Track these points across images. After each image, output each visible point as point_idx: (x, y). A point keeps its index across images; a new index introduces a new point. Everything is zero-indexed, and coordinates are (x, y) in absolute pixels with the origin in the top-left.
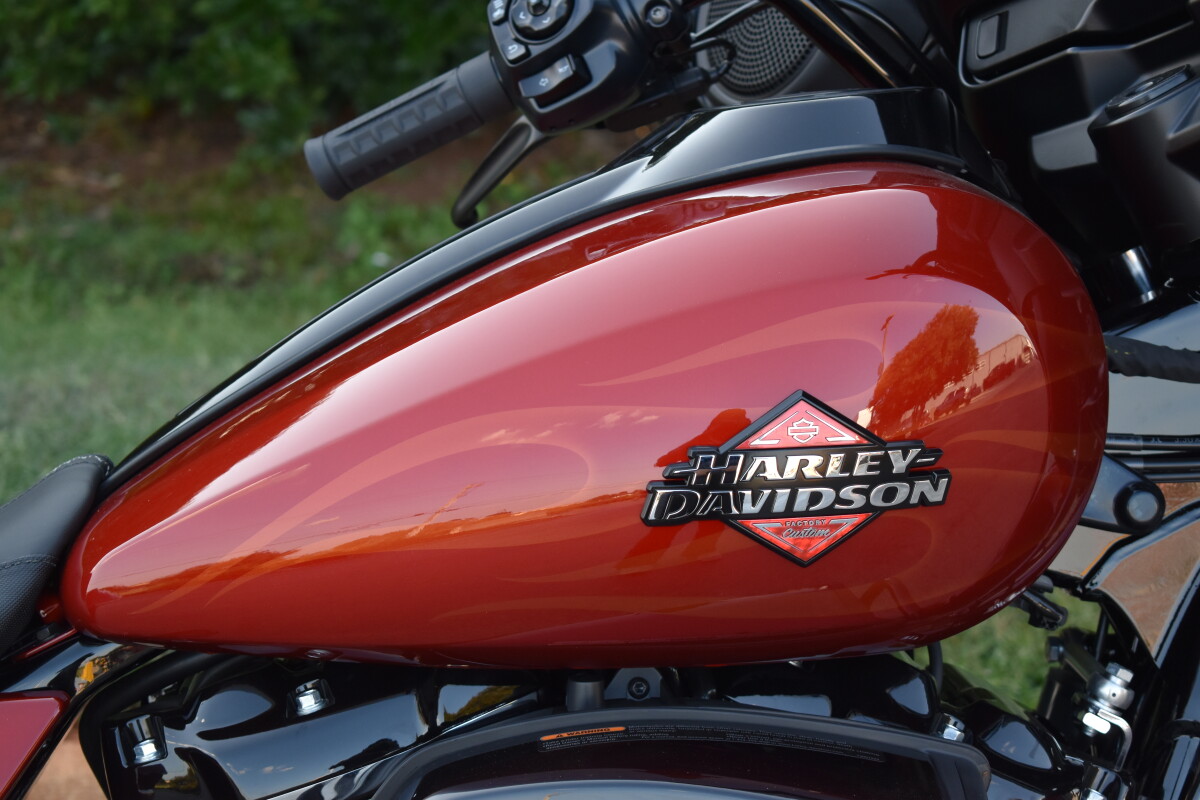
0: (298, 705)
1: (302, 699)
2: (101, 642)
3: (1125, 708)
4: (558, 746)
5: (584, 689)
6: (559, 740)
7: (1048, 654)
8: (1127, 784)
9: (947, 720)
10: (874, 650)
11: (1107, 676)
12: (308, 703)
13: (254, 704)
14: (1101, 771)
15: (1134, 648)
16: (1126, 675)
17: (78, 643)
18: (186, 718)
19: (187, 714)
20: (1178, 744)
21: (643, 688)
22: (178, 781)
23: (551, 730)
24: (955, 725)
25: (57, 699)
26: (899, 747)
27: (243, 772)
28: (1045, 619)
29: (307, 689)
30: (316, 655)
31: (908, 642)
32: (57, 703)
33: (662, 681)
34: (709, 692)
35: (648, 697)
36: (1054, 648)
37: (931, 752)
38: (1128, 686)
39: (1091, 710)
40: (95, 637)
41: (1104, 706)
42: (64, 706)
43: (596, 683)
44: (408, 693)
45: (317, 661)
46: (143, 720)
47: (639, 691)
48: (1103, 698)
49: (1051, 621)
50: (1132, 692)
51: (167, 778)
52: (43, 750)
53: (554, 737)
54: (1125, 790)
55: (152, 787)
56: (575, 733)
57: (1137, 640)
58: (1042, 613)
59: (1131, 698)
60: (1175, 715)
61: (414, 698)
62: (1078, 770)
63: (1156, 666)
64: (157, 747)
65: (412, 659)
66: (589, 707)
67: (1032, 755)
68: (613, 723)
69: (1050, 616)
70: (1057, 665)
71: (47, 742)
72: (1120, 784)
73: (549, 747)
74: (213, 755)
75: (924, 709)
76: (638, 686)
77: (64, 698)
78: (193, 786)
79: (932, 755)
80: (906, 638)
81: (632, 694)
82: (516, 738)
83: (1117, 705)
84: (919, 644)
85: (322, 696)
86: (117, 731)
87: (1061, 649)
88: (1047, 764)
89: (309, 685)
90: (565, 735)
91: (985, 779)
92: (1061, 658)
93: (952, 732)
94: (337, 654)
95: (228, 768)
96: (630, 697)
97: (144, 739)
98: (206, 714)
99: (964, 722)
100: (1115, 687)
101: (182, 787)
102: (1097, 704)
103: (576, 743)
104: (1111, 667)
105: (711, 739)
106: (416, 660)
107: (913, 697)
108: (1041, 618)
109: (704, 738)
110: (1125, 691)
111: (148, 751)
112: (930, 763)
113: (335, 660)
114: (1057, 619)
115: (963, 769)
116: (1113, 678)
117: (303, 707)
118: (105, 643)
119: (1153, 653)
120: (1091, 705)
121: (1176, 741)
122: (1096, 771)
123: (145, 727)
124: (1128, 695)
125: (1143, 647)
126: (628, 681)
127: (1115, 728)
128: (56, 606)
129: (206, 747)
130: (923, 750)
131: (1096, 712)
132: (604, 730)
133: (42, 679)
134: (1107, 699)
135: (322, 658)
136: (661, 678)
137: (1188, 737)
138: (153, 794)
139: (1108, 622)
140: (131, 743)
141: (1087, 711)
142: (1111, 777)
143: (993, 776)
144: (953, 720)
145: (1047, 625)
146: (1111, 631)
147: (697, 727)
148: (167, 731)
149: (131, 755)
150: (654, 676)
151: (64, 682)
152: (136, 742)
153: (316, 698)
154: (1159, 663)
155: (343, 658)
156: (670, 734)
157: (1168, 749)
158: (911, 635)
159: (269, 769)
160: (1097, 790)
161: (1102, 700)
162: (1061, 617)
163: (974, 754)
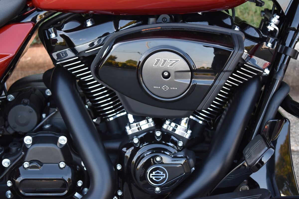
0: (86, 24)
1: (87, 23)
2: (42, 11)
3: (277, 24)
4: (146, 32)
5: (152, 20)
6: (146, 30)
7: (261, 15)
8: (277, 41)
9: (236, 27)
10: (218, 10)
11: (273, 17)
12: (89, 24)
13: (77, 24)
14: (271, 38)
15: (281, 12)
16: (278, 17)
17: (36, 11)
18: (62, 28)
19: (62, 27)
20: (290, 33)
21: (166, 20)
22: (61, 43)
23: (144, 28)
24: (237, 28)
25: (32, 23)
26: (224, 32)
27: (75, 40)
28: (259, 4)
29: (89, 21)
30: (91, 12)
31: (227, 8)
32: (32, 24)
33: (170, 18)
34: (181, 21)
35: (167, 22)
36: (262, 13)
37: (231, 33)
38: (278, 19)
39: (269, 25)
40: (40, 9)
41: (272, 24)
42: (34, 25)
43: (155, 18)
44: (112, 21)
45: (91, 14)
46: (52, 29)
47: (165, 21)
48: (272, 22)
49: (261, 5)
50: (279, 21)
51: (58, 42)
52: (30, 35)
53: (145, 30)
54: (276, 42)
55: (55, 44)
56: (149, 29)
57: (281, 10)
58: (259, 3)
59: (279, 22)
60: (289, 26)
61: (113, 23)
62: (266, 38)
63: (285, 15)
64: (55, 35)
65: (112, 13)
66: (153, 23)
67: (255, 34)
68: (158, 27)
69: (260, 3)
70: (263, 18)
71: (31, 34)
72: (275, 41)
73: (143, 32)
74: (68, 36)
75: (230, 24)
76: (164, 19)
77: (34, 24)
78: (65, 44)
79: (231, 34)
80: (226, 7)
81: (163, 21)
82: (136, 31)
83: (275, 24)
84: (229, 8)
85: (92, 22)
86: (46, 31)
87: (264, 13)
88: (258, 36)
89: (89, 20)
90: (147, 29)
91: (243, 40)
92: (264, 15)
93: (237, 29)
94: (95, 12)
95: (72, 39)
96: (163, 22)
97: (52, 33)
98: (66, 27)
99: (239, 27)
100: (275, 19)
101: (62, 44)
102: (271, 23)
103: (150, 31)
104: (274, 15)
105: (181, 30)
106: (113, 13)
107: (228, 21)
108: (258, 4)
109: (179, 30)
110: (277, 21)
111: (53, 36)
112: (231, 35)
113: (95, 14)
114: (262, 4)
115: (238, 37)
116: (275, 18)
117: (88, 25)
118: (43, 11)
119: (284, 12)
120: (269, 24)
121: (289, 32)
122: (270, 38)
123: (53, 30)
124: (278, 21)
125: (282, 11)
126: (162, 18)
127: (275, 29)
128: (31, 3)
129: (66, 34)
130: (229, 32)
131: (270, 26)
132: (156, 28)
133: (29, 19)
134: (273, 23)
135: (92, 13)
136: (170, 17)
137: (292, 31)
138: (55, 46)
139: (275, 6)
140: (49, 34)
141: (268, 25)
142: (273, 40)
143: (246, 39)
144: (237, 27)
145: (260, 6)
146: (276, 9)
147: (177, 27)
148: (57, 31)
149: (49, 37)
150: (168, 17)
151: (34, 20)
152: (50, 34)
153: (91, 23)
154: (286, 14)
155: (96, 13)
156: (171, 29)
157: (287, 34)
158: (227, 6)
159: (81, 39)
160: (270, 43)
161: (272, 23)
162: (263, 4)
163: (241, 33)
